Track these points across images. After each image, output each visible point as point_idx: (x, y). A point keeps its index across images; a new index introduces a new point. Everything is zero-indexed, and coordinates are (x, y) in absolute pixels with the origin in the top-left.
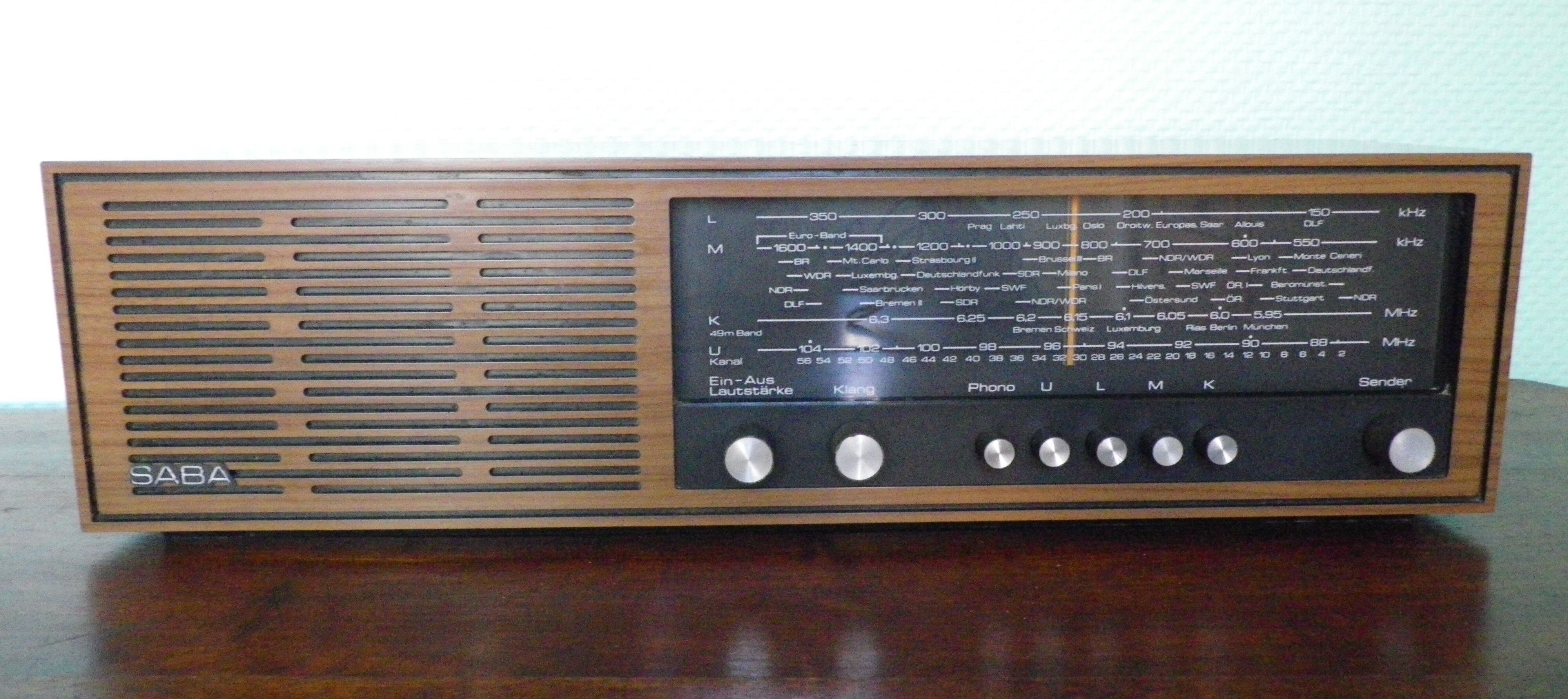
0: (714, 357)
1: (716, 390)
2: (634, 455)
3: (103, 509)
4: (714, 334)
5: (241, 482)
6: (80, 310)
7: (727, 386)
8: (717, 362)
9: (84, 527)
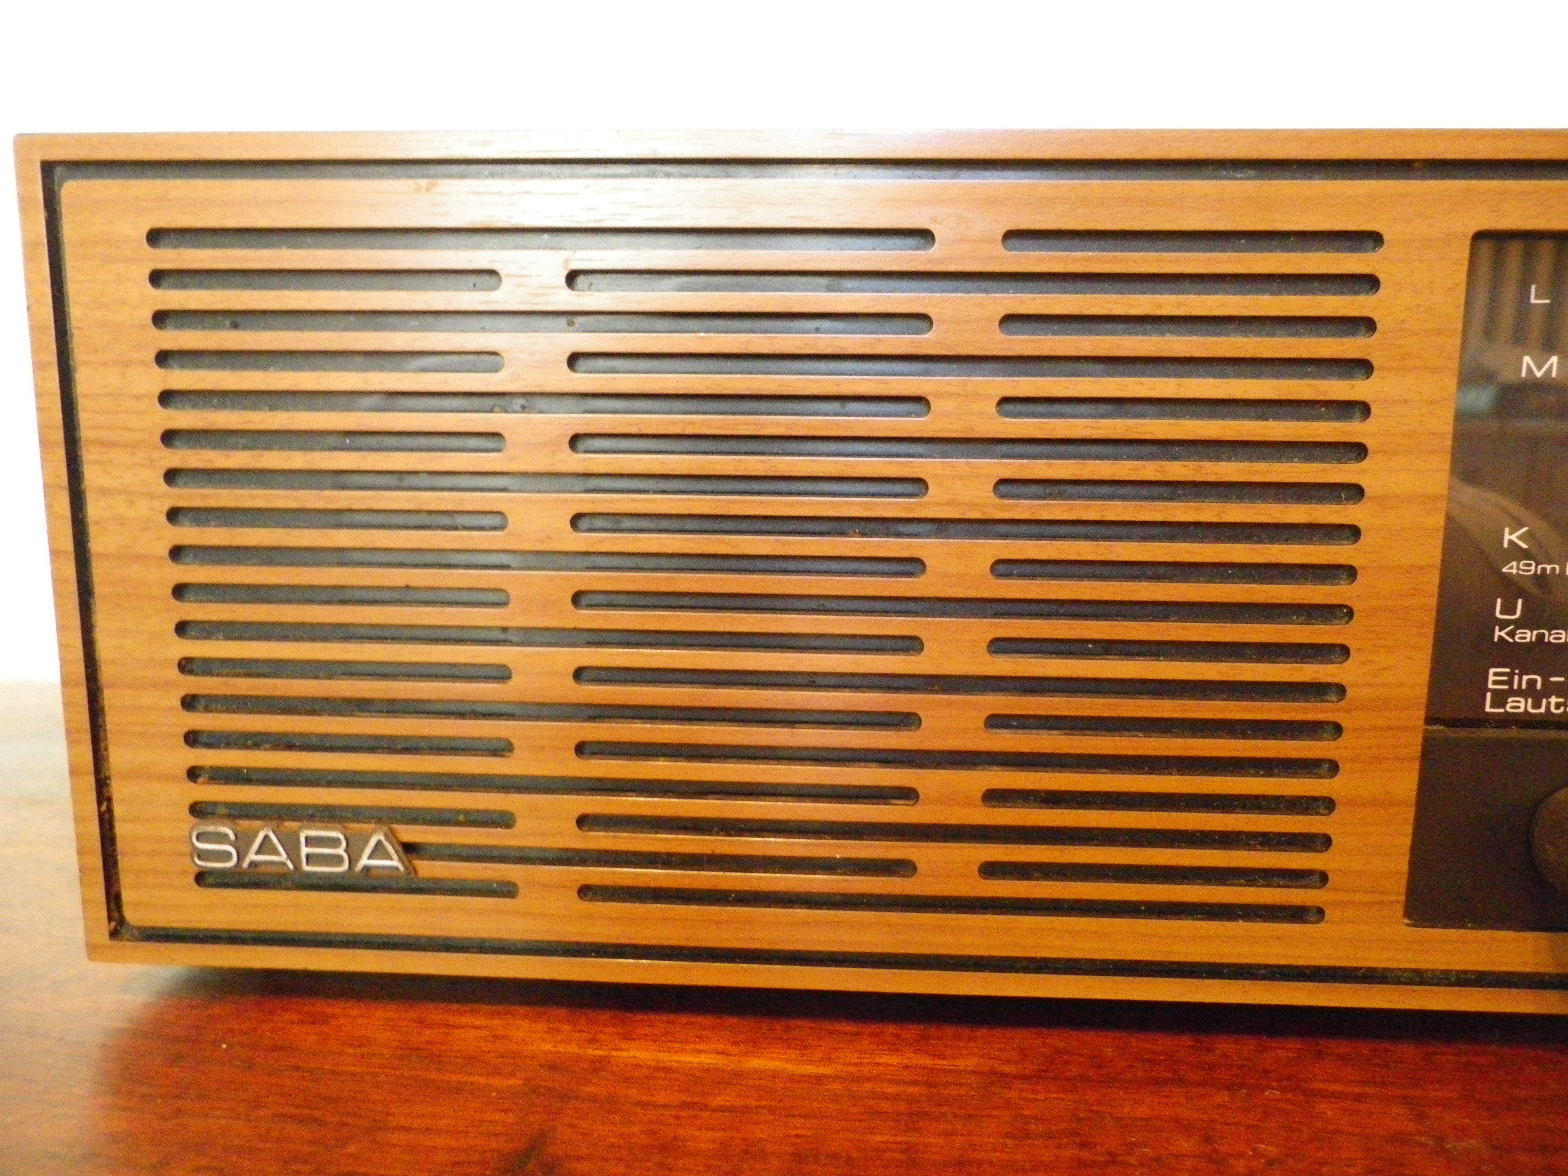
0: (1503, 624)
1: (1500, 699)
2: (1321, 842)
3: (131, 915)
4: (1511, 568)
5: (427, 868)
6: (91, 476)
7: (1530, 691)
8: (1512, 634)
9: (93, 950)
